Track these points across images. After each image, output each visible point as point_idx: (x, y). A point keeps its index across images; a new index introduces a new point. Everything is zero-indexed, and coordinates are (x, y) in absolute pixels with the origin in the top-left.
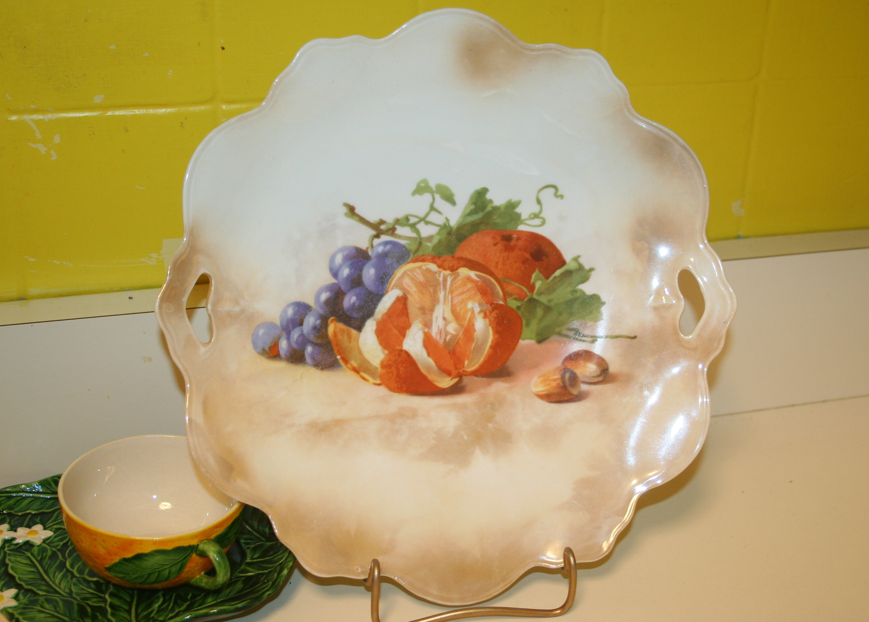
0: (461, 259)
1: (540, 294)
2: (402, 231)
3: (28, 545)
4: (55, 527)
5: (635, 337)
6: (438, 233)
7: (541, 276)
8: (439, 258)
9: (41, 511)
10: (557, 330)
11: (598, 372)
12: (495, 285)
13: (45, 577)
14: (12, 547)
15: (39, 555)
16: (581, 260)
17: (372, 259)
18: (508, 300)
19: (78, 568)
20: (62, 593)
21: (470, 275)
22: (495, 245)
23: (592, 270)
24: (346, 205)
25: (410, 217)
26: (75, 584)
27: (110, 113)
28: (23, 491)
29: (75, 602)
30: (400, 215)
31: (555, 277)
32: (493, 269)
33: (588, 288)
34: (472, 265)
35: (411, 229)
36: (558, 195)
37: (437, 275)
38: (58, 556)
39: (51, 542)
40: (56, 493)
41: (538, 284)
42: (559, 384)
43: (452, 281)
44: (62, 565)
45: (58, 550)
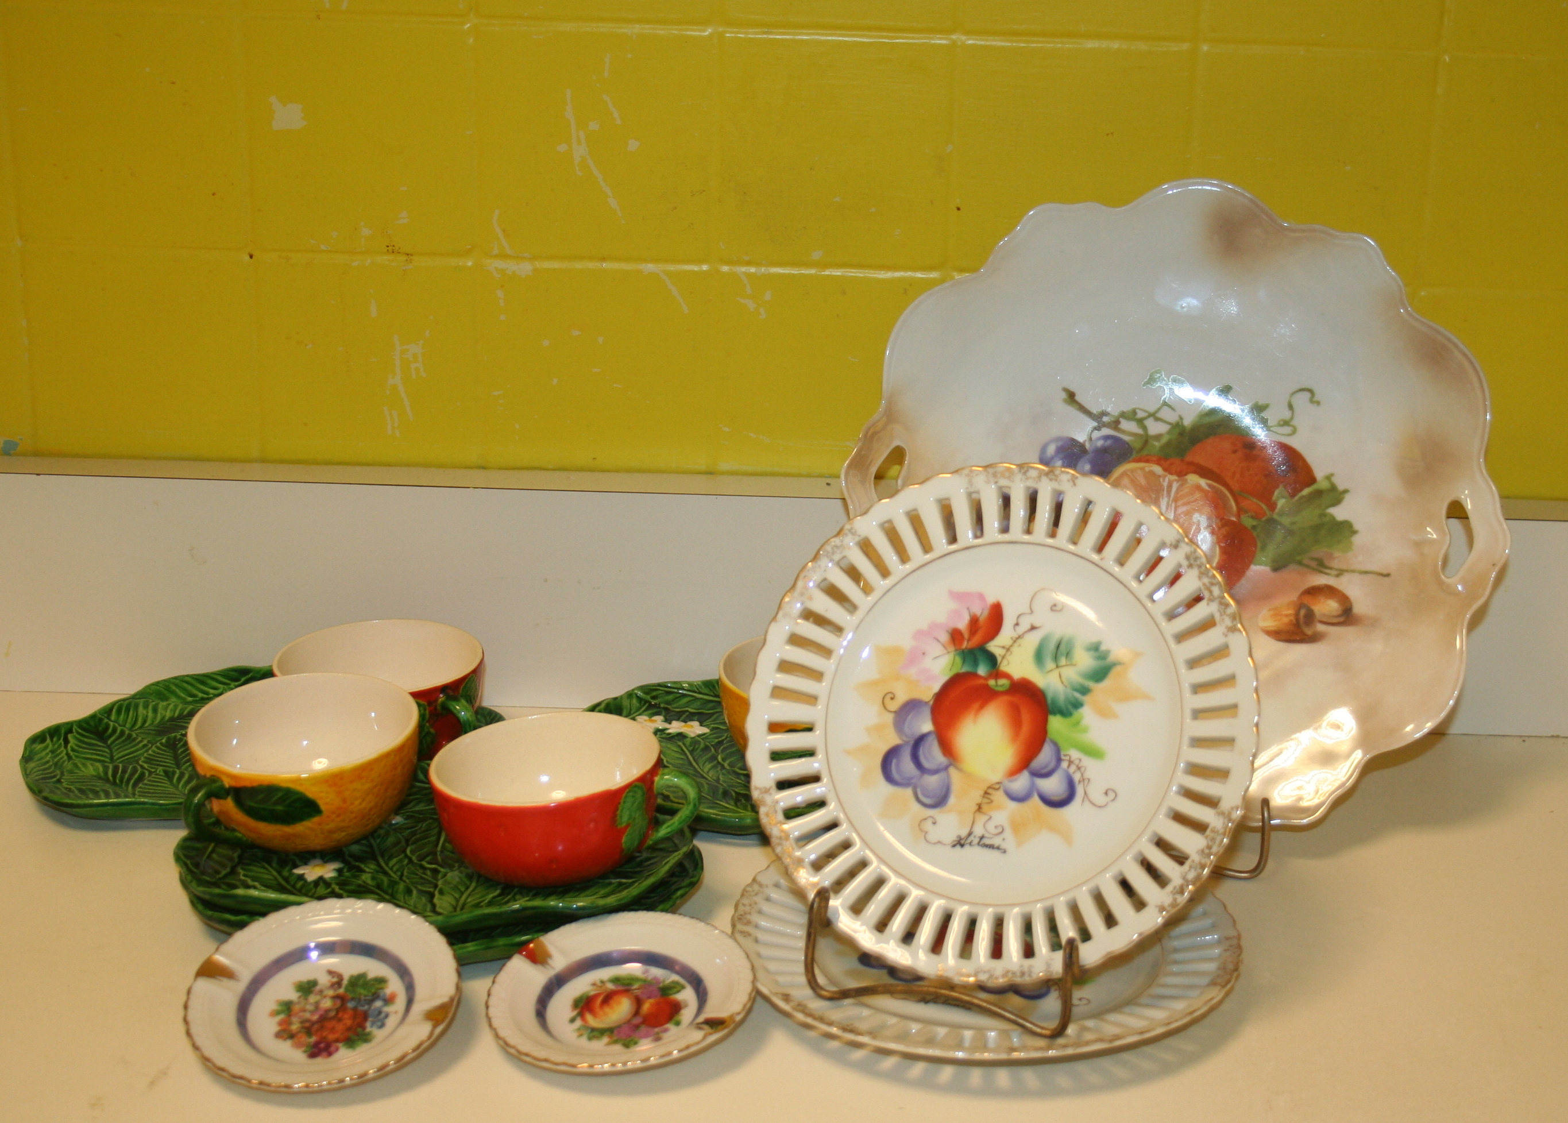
0: (1191, 463)
1: (1282, 514)
2: (1127, 425)
3: (681, 736)
4: (712, 726)
5: (1388, 575)
6: (1169, 432)
7: (1286, 494)
8: (1166, 459)
9: (700, 711)
10: (1298, 558)
11: (1340, 612)
12: (1228, 498)
13: (694, 764)
14: (664, 736)
15: (691, 746)
16: (1335, 480)
17: (1088, 454)
18: (1242, 516)
19: (730, 762)
20: (709, 778)
21: (1199, 484)
22: (1235, 452)
23: (1346, 491)
24: (1066, 390)
25: (1137, 411)
26: (723, 774)
27: (827, 272)
28: (683, 689)
29: (722, 787)
30: (1127, 408)
31: (1303, 497)
32: (1228, 480)
33: (1339, 513)
34: (1203, 472)
35: (1138, 424)
36: (1314, 401)
37: (1161, 480)
38: (710, 750)
39: (706, 738)
40: (724, 719)
41: (1281, 503)
42: (1291, 621)
43: (1178, 489)
44: (714, 758)
45: (712, 745)
